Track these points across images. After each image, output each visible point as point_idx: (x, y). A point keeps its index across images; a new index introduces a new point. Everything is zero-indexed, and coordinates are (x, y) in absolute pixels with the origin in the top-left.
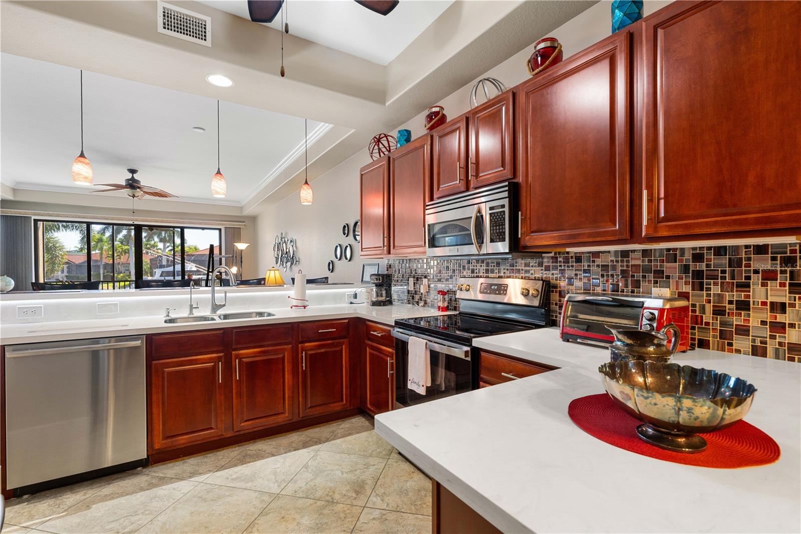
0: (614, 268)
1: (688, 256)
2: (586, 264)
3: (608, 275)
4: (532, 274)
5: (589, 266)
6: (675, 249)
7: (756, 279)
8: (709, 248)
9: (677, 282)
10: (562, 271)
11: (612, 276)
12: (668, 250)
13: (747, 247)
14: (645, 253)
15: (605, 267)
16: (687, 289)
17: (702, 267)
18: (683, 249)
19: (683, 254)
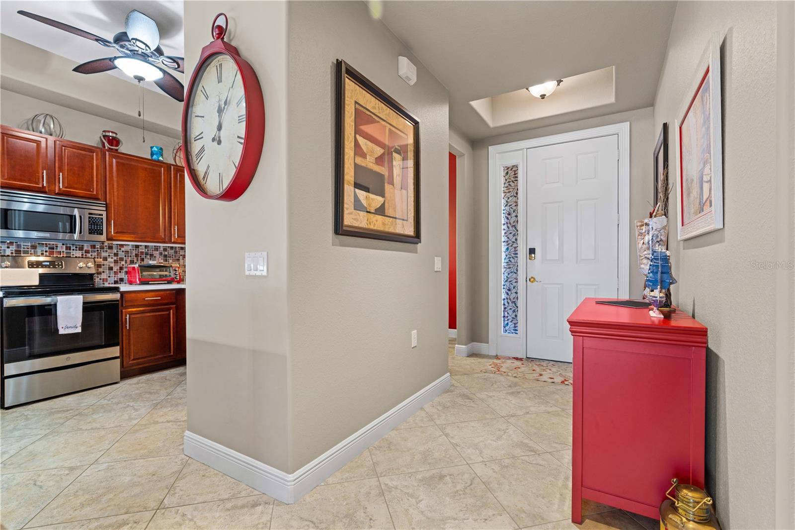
0: (131, 253)
1: (162, 249)
3: (128, 256)
5: (117, 251)
6: (157, 246)
8: (168, 247)
11: (131, 256)
12: (155, 246)
13: (179, 247)
14: (146, 247)
15: (127, 252)
16: (162, 261)
17: (166, 253)
18: (160, 247)
19: (160, 248)
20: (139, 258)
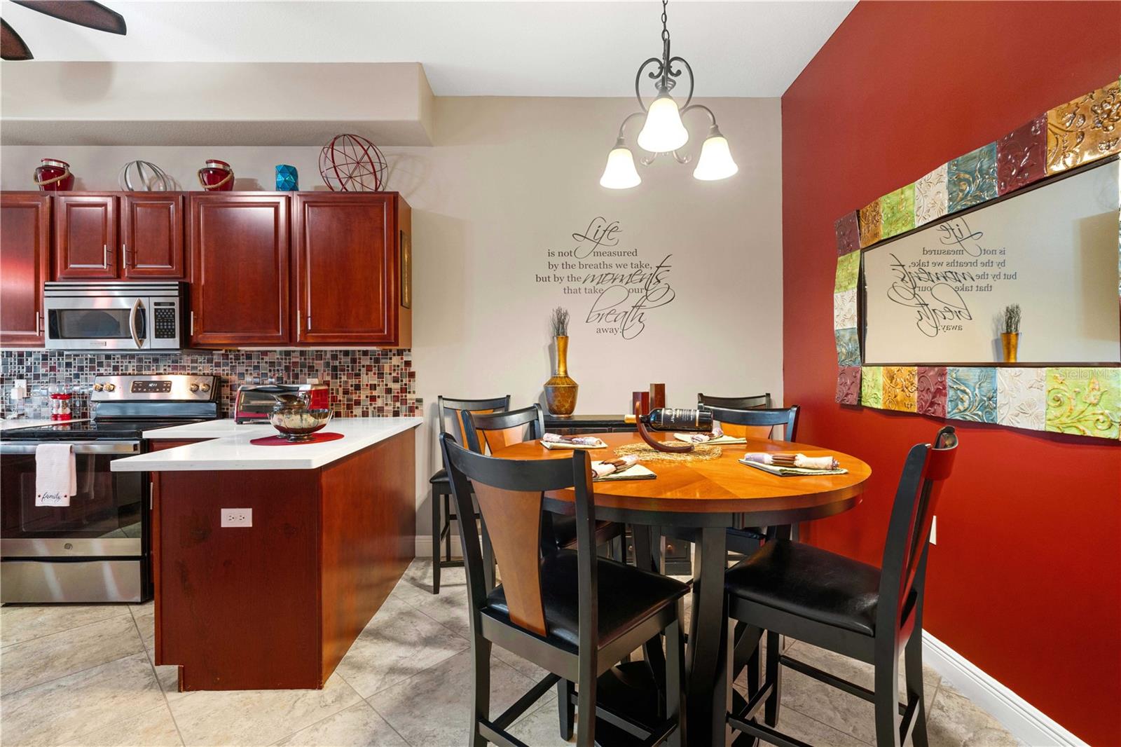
0: (280, 364)
1: (329, 356)
2: (256, 361)
3: (274, 370)
4: (200, 370)
5: (258, 363)
6: (321, 351)
7: (363, 370)
8: (341, 351)
9: (323, 374)
10: (233, 368)
11: (278, 370)
12: (317, 351)
13: (359, 351)
14: (302, 353)
15: (272, 364)
16: (328, 378)
17: (337, 363)
18: (326, 351)
19: (326, 355)
20: (291, 373)
